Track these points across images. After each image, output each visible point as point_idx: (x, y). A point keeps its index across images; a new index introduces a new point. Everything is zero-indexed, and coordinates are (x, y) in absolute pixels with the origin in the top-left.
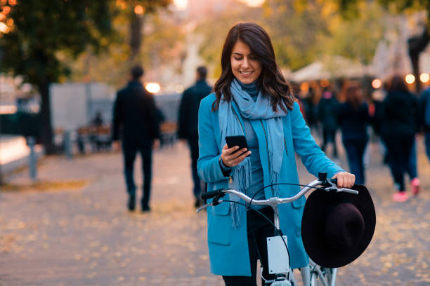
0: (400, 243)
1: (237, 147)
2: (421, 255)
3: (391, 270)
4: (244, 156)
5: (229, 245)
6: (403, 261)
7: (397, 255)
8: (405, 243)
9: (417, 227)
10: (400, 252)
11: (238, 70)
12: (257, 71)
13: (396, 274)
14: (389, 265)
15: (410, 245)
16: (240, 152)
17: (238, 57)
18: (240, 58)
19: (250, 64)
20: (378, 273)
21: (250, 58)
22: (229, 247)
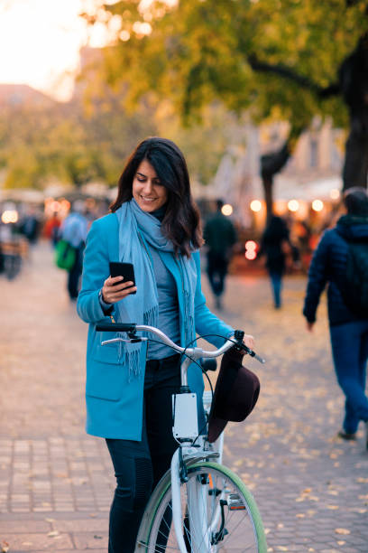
0: (265, 410)
1: (121, 278)
2: (294, 426)
3: (261, 443)
4: (128, 291)
5: (118, 401)
6: (271, 432)
7: (264, 426)
8: (272, 410)
9: (283, 392)
10: (267, 422)
11: (139, 194)
12: (160, 200)
13: (267, 447)
14: (256, 436)
15: (278, 414)
16: (123, 285)
17: (141, 178)
18: (144, 180)
19: (153, 190)
20: (245, 445)
21: (154, 182)
22: (118, 403)
